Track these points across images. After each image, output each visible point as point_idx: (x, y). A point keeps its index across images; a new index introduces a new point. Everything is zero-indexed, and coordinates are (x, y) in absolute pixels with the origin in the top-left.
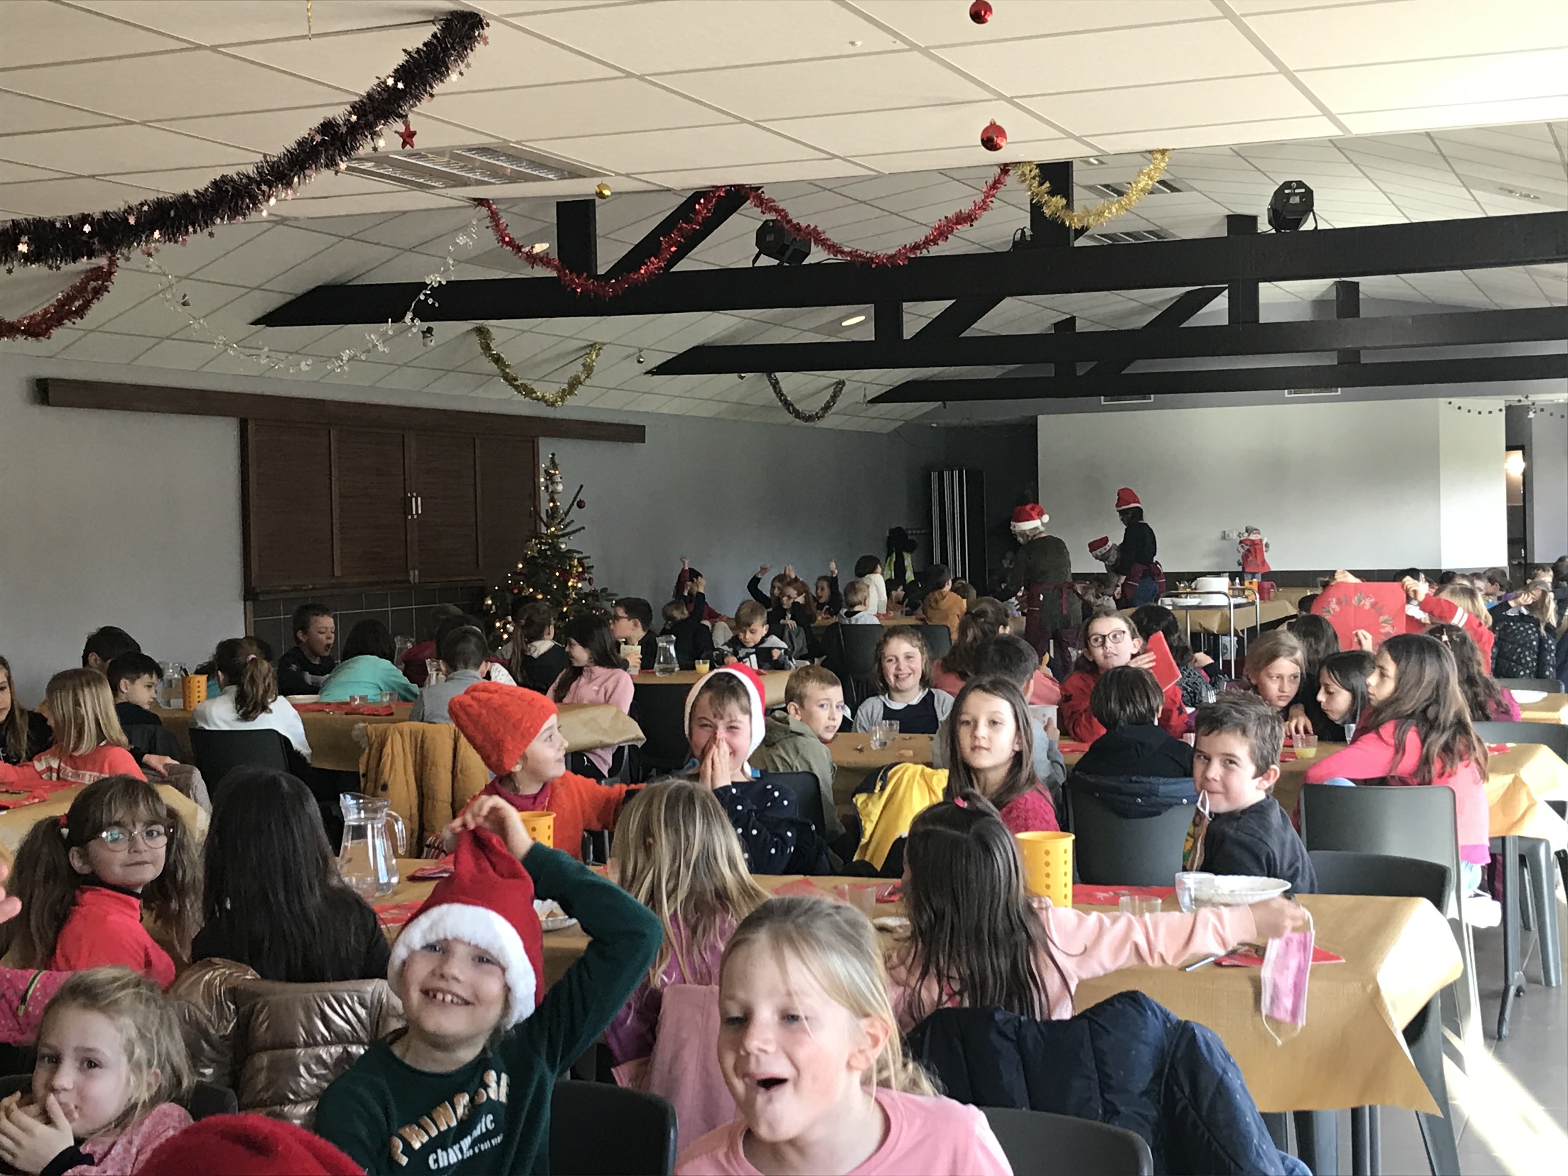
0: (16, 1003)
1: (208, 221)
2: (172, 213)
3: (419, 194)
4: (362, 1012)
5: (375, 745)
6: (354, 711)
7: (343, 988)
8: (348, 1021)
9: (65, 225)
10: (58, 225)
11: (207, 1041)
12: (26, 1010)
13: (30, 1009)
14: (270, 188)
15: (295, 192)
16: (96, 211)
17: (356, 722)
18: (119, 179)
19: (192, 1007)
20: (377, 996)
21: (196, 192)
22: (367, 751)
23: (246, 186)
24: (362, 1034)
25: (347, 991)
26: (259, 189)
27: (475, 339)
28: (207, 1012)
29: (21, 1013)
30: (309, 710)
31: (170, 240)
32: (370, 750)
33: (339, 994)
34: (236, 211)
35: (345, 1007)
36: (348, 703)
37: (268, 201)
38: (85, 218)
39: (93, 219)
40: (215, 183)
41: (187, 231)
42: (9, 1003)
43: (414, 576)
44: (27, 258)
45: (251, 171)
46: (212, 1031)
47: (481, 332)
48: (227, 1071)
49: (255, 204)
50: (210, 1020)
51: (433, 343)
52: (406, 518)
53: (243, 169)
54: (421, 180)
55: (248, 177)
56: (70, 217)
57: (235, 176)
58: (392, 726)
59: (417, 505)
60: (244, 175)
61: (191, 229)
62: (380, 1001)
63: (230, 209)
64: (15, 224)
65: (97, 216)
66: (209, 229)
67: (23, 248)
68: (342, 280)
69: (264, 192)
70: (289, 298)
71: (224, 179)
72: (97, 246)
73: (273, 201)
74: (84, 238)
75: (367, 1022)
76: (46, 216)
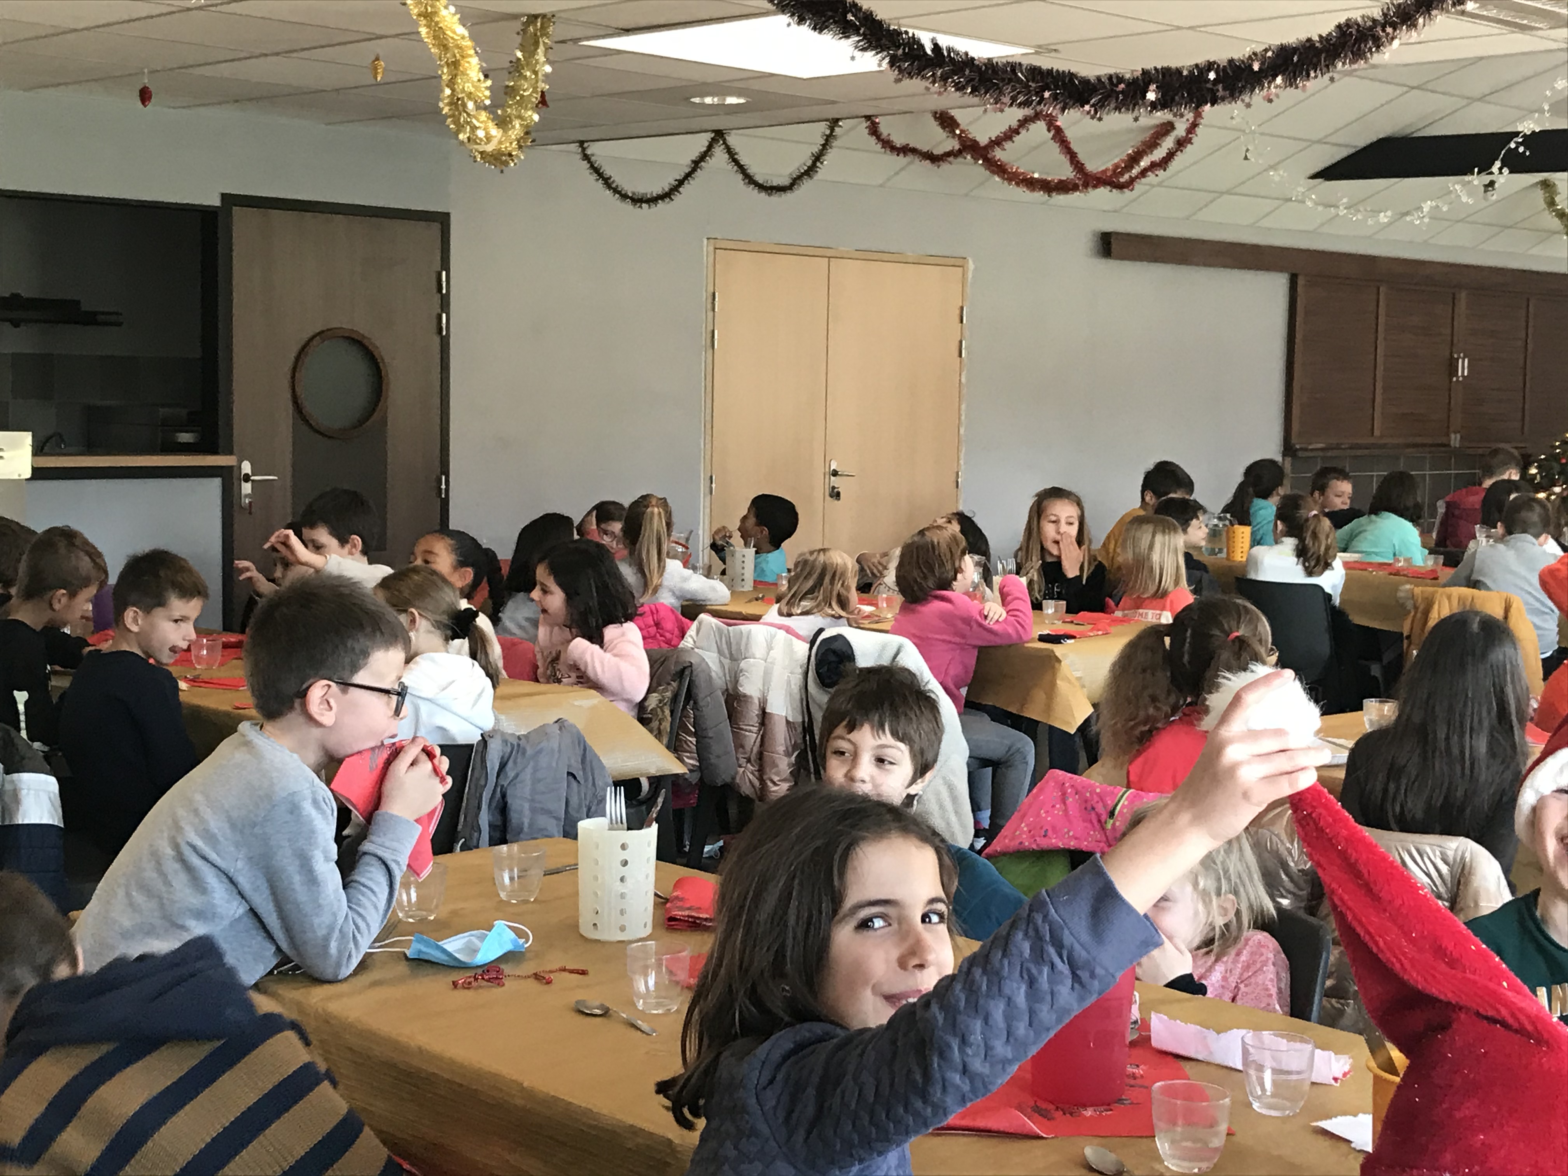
0: (1104, 817)
1: (1329, 65)
2: (1295, 59)
3: (1519, 36)
4: (1444, 869)
5: (1420, 610)
6: (1397, 573)
7: (1425, 841)
8: (1428, 875)
9: (1191, 72)
10: (1185, 73)
11: (1287, 875)
12: (1114, 824)
13: (1118, 824)
14: (1395, 29)
15: (1419, 35)
16: (1221, 56)
17: (1403, 584)
18: (1209, 29)
19: (1274, 838)
20: (1460, 853)
21: (1320, 36)
22: (1412, 614)
23: (1371, 29)
24: (1442, 890)
25: (1431, 845)
26: (1384, 31)
27: (1539, 195)
28: (1288, 845)
29: (1109, 826)
30: (1354, 569)
31: (1291, 85)
32: (1416, 613)
33: (1420, 846)
34: (1358, 55)
35: (1426, 859)
36: (1390, 565)
37: (1391, 44)
38: (1210, 66)
39: (1219, 66)
40: (1339, 27)
41: (1308, 75)
42: (1098, 816)
43: (1455, 440)
44: (1154, 106)
45: (1377, 14)
46: (1292, 864)
47: (1546, 185)
48: (1303, 905)
49: (1378, 47)
50: (1291, 854)
51: (1494, 197)
52: (1451, 381)
53: (1368, 12)
54: (1525, 22)
55: (1374, 21)
56: (1197, 66)
57: (1359, 19)
58: (1441, 590)
59: (1463, 368)
60: (1368, 17)
61: (1312, 74)
62: (1463, 858)
63: (1352, 53)
64: (1145, 72)
65: (1223, 63)
66: (1331, 74)
67: (1151, 96)
68: (1408, 131)
69: (1388, 34)
70: (1351, 151)
71: (1348, 24)
72: (1221, 93)
73: (1396, 43)
74: (1209, 86)
75: (1448, 878)
76: (1174, 64)
